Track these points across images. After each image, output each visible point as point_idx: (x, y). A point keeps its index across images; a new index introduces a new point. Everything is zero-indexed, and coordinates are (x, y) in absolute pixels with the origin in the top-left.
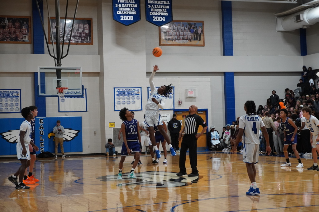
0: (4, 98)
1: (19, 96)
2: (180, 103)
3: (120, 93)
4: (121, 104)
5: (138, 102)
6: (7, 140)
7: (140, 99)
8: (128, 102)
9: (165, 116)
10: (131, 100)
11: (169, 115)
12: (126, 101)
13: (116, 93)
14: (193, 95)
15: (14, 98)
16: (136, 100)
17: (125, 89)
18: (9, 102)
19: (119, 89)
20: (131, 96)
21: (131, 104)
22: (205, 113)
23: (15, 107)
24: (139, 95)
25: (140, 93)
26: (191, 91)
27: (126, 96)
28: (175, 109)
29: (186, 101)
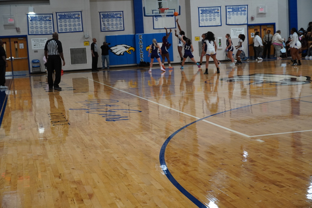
0: (110, 19)
1: (122, 16)
2: (252, 19)
3: (203, 12)
4: (205, 21)
5: (218, 19)
6: (115, 53)
7: (220, 16)
8: (210, 19)
9: (241, 30)
10: (212, 17)
11: (244, 29)
12: (208, 19)
13: (200, 12)
14: (263, 12)
15: (118, 19)
16: (216, 17)
17: (207, 8)
18: (114, 22)
19: (203, 8)
20: (212, 14)
21: (212, 21)
22: (273, 26)
23: (119, 26)
24: (219, 13)
25: (219, 12)
26: (262, 8)
27: (208, 15)
28: (249, 23)
29: (257, 17)
